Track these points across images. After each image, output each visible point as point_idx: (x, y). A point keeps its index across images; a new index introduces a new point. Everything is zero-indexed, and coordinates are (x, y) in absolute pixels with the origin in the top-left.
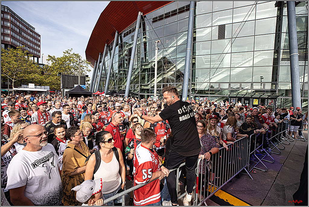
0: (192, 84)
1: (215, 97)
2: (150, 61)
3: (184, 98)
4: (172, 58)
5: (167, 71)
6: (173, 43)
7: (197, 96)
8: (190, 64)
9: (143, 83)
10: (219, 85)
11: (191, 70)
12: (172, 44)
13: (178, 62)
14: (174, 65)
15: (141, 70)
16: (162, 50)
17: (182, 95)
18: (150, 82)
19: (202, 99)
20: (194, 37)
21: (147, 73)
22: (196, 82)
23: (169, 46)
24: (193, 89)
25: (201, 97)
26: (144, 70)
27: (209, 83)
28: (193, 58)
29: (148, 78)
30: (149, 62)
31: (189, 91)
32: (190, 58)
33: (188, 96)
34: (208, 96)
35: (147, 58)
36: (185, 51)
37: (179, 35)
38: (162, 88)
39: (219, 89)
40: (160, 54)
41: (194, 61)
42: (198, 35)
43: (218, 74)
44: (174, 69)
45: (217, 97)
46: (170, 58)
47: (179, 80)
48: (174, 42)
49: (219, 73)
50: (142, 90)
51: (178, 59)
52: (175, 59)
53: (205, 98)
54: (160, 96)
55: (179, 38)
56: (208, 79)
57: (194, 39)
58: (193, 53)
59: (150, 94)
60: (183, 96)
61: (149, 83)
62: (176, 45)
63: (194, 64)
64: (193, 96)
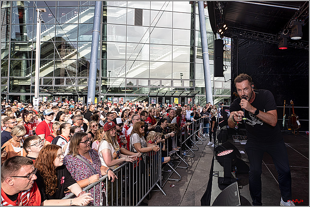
0: (102, 79)
1: (133, 96)
2: (32, 40)
3: (91, 99)
4: (71, 40)
5: (63, 58)
6: (72, 19)
7: (110, 96)
8: (99, 53)
9: (16, 75)
10: (137, 82)
11: (101, 60)
12: (70, 20)
13: (81, 48)
14: (75, 51)
15: (12, 52)
16: (54, 26)
17: (87, 95)
18: (30, 74)
19: (116, 99)
20: (104, 16)
21: (24, 58)
22: (108, 76)
23: (66, 22)
24: (104, 87)
25: (115, 96)
26: (20, 54)
27: (125, 79)
28: (103, 44)
29: (28, 66)
30: (29, 41)
31: (97, 88)
32: (98, 44)
33: (97, 96)
34: (124, 96)
35: (25, 34)
36: (91, 32)
37: (83, 10)
38: (54, 85)
39: (137, 86)
40: (50, 31)
41: (104, 47)
42: (109, 15)
43: (135, 67)
44: (75, 57)
45: (136, 96)
46: (68, 40)
47: (82, 73)
48: (74, 18)
49: (137, 66)
50: (14, 88)
51: (81, 43)
52: (76, 43)
53: (120, 99)
54: (51, 97)
55: (82, 13)
56: (123, 74)
57: (105, 19)
58: (103, 37)
59: (30, 94)
60: (88, 97)
61: (28, 75)
62: (77, 22)
63: (104, 53)
64: (104, 96)
